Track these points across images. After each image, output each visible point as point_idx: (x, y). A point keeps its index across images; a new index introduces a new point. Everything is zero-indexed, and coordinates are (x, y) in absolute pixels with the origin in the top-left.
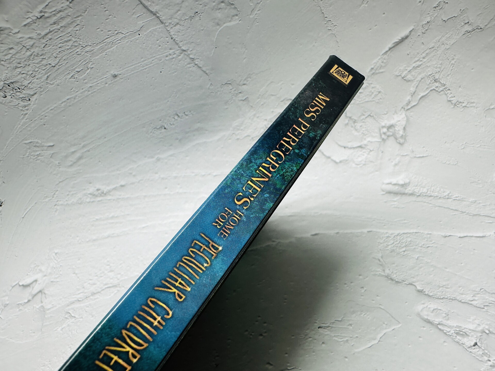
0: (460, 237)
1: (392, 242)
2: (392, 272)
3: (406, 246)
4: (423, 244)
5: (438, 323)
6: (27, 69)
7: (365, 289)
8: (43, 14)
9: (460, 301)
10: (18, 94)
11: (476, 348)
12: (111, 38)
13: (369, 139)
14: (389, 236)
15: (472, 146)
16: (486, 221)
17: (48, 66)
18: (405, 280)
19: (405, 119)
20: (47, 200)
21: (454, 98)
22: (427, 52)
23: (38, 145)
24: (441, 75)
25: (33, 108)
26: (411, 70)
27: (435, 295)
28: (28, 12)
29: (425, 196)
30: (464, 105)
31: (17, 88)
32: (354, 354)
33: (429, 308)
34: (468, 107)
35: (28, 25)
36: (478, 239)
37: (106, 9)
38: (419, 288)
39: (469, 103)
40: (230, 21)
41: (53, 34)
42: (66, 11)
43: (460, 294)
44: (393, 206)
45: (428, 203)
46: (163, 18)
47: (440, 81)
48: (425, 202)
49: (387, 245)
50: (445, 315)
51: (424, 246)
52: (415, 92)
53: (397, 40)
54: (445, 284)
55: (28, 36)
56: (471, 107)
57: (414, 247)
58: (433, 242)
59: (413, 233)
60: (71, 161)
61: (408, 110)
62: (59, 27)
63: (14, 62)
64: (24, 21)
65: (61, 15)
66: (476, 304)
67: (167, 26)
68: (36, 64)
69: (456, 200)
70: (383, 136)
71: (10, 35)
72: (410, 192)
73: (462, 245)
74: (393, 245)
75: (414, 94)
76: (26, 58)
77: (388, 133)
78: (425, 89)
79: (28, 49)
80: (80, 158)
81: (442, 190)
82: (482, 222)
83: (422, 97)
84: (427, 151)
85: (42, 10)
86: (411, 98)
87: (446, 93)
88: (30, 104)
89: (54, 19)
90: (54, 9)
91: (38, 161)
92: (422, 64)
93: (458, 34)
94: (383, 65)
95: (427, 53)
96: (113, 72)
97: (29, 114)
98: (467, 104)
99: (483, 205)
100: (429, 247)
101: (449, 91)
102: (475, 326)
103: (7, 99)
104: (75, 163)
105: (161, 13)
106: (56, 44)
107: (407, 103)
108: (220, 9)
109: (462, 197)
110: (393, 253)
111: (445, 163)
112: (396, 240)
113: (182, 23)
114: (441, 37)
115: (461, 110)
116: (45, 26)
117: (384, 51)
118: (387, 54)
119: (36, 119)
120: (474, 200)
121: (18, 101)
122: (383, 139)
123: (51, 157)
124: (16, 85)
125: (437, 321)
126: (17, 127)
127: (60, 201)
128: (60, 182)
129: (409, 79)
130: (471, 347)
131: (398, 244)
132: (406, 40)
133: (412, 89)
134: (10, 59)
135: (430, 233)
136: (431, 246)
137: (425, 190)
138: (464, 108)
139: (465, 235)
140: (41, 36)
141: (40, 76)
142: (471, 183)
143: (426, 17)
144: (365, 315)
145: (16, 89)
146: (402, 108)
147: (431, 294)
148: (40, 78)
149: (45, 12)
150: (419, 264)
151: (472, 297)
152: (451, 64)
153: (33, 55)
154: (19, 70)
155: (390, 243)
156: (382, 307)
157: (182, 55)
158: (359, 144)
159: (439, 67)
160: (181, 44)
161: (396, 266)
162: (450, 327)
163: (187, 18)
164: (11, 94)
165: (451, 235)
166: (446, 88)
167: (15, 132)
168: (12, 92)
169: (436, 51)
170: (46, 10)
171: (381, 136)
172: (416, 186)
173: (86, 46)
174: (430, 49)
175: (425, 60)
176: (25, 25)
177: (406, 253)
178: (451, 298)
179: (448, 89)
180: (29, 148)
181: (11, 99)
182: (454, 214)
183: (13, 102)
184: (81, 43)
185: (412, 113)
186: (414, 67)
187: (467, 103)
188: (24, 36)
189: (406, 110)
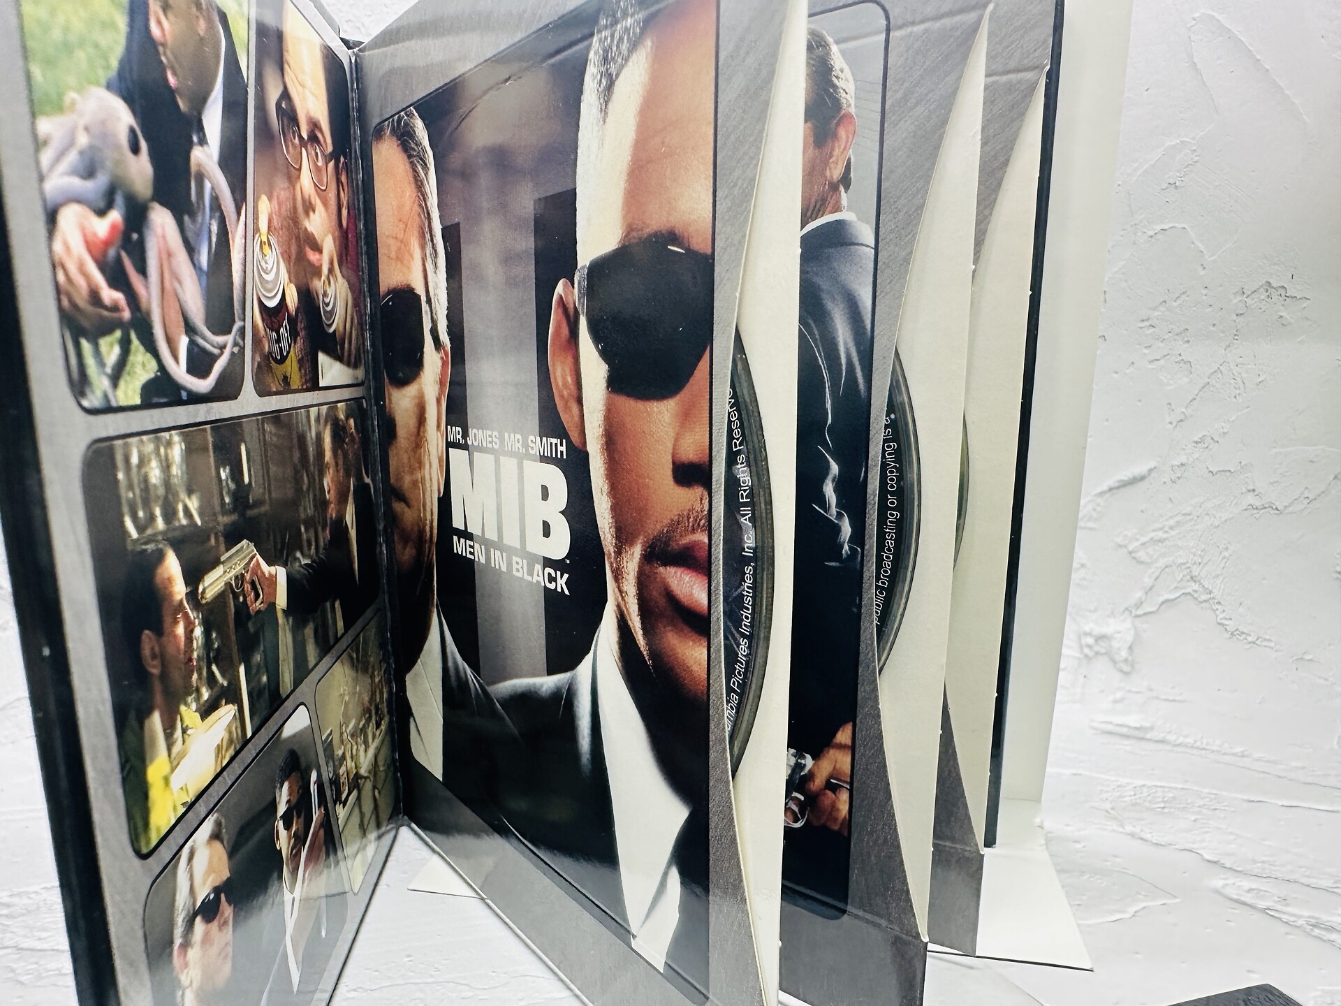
0: (1282, 806)
1: (1132, 793)
3: (1163, 800)
4: (1201, 803)
5: (1264, 907)
14: (1124, 785)
18: (1174, 844)
19: (1132, 632)
21: (1230, 622)
22: (1178, 518)
24: (1204, 570)
26: (1146, 543)
29: (1192, 747)
30: (1250, 639)
34: (1258, 646)
38: (1208, 857)
39: (1261, 639)
45: (1200, 755)
47: (1202, 581)
51: (1206, 807)
52: (1151, 588)
53: (1126, 478)
56: (1265, 646)
58: (1224, 804)
59: (1176, 788)
61: (1137, 616)
70: (1087, 651)
72: (1158, 738)
77: (1097, 648)
78: (1172, 588)
81: (1226, 746)
83: (1167, 601)
84: (1181, 694)
86: (1144, 596)
87: (1214, 608)
92: (1167, 538)
93: (1235, 505)
94: (1096, 515)
95: (1178, 522)
98: (1257, 640)
101: (1217, 606)
107: (1136, 604)
109: (1272, 759)
110: (1136, 807)
112: (1140, 792)
115: (1246, 648)
118: (1106, 498)
120: (1300, 765)
122: (1087, 655)
125: (1262, 904)
129: (1143, 559)
131: (1145, 797)
132: (1142, 485)
133: (1148, 581)
135: (1214, 792)
136: (1221, 808)
138: (1251, 644)
143: (1179, 454)
144: (1090, 877)
146: (1127, 609)
147: (1238, 867)
150: (1202, 828)
152: (1222, 556)
155: (1126, 794)
159: (1200, 555)
165: (1263, 800)
166: (1214, 599)
169: (1194, 524)
171: (1081, 647)
174: (1184, 515)
175: (1173, 533)
179: (1216, 601)
185: (1145, 625)
186: (1152, 539)
187: (1256, 637)
189: (1133, 615)
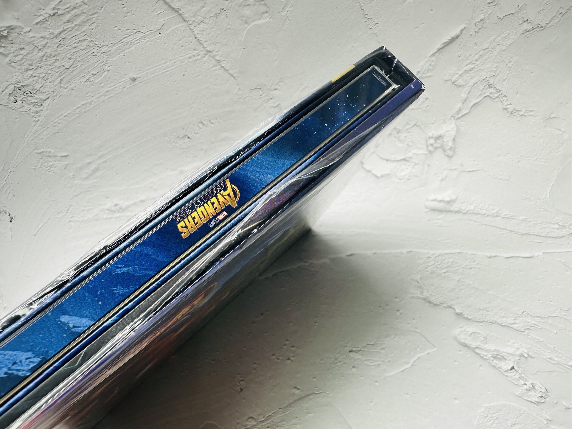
0: (506, 258)
1: (433, 262)
2: (431, 295)
3: (447, 267)
4: (465, 264)
5: (475, 347)
6: (39, 70)
7: (401, 312)
8: (56, 11)
9: (501, 325)
10: (29, 98)
11: (513, 372)
12: (129, 38)
13: (415, 151)
14: (431, 256)
15: (528, 159)
16: (536, 241)
17: (62, 68)
18: (443, 303)
19: (455, 129)
20: (61, 215)
21: (511, 106)
22: (481, 53)
23: (50, 155)
24: (496, 79)
25: (45, 113)
26: (462, 74)
27: (474, 318)
28: (40, 9)
29: (472, 213)
30: (521, 113)
31: (28, 92)
32: (385, 378)
33: (467, 332)
34: (526, 116)
35: (40, 23)
36: (525, 259)
37: (123, 6)
38: (458, 311)
39: (527, 112)
40: (260, 19)
41: (67, 33)
42: (81, 8)
43: (501, 317)
44: (436, 225)
45: (475, 221)
46: (186, 15)
47: (495, 86)
48: (471, 220)
49: (427, 266)
50: (483, 339)
51: (467, 267)
53: (448, 40)
54: (485, 307)
55: (40, 35)
56: (529, 115)
57: (456, 268)
58: (477, 263)
59: (456, 253)
60: (87, 173)
61: (458, 118)
62: (73, 25)
63: (25, 63)
64: (36, 18)
65: (76, 12)
66: (517, 328)
67: (190, 24)
68: (49, 66)
69: (506, 218)
70: (430, 148)
71: (20, 35)
72: (457, 209)
73: (507, 266)
74: (433, 266)
75: (465, 100)
76: (38, 59)
77: (436, 145)
78: (477, 96)
79: (40, 49)
80: (96, 170)
81: (491, 207)
82: (531, 242)
83: (475, 104)
84: (477, 164)
85: (55, 7)
86: (462, 106)
87: (502, 100)
88: (42, 110)
89: (68, 16)
90: (68, 6)
91: (50, 173)
92: (475, 67)
93: (516, 33)
94: (431, 68)
95: (480, 55)
96: (132, 75)
97: (41, 121)
98: (525, 113)
99: (534, 224)
100: (471, 268)
101: (504, 98)
102: (514, 349)
103: (17, 104)
104: (91, 175)
105: (183, 10)
106: (71, 44)
107: (457, 111)
108: (248, 5)
109: (511, 215)
110: (433, 274)
111: (497, 178)
112: (437, 261)
113: (206, 21)
114: (497, 37)
115: (518, 119)
116: (58, 25)
117: (432, 53)
118: (436, 56)
119: (48, 126)
120: (524, 218)
121: (30, 106)
122: (430, 151)
123: (65, 168)
124: (27, 89)
125: (474, 345)
126: (29, 135)
127: (75, 217)
128: (74, 196)
129: (460, 84)
130: (508, 371)
131: (438, 265)
132: (457, 40)
133: (464, 96)
134: (21, 60)
135: (474, 253)
136: (474, 267)
137: (472, 207)
138: (522, 116)
139: (512, 255)
140: (54, 35)
141: (53, 78)
142: (523, 199)
143: (479, 15)
144: (398, 338)
145: (27, 94)
146: (452, 116)
147: (470, 317)
148: (54, 81)
149: (58, 9)
150: (461, 286)
151: (514, 320)
152: (507, 67)
153: (45, 56)
154: (30, 72)
155: (430, 264)
156: (418, 331)
157: (207, 56)
158: (403, 157)
159: (494, 71)
160: (205, 45)
161: (435, 288)
162: (487, 351)
163: (212, 15)
164: (22, 99)
165: (497, 255)
166: (502, 94)
167: (26, 140)
168: (24, 97)
169: (491, 52)
170: (59, 7)
171: (427, 147)
172: (464, 203)
173: (103, 46)
174: (484, 50)
175: (478, 63)
176: (37, 23)
177: (446, 274)
178: (491, 321)
179: (503, 95)
180: (41, 158)
181: (22, 105)
182: (502, 233)
183: (23, 107)
184: (97, 43)
185: (462, 123)
186: (465, 70)
187: (524, 111)
188: (35, 35)
189: (456, 119)
